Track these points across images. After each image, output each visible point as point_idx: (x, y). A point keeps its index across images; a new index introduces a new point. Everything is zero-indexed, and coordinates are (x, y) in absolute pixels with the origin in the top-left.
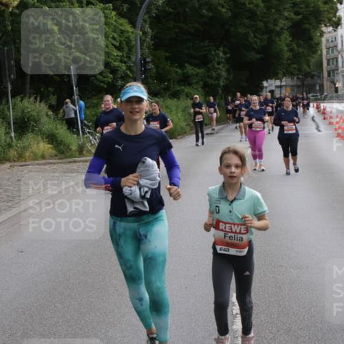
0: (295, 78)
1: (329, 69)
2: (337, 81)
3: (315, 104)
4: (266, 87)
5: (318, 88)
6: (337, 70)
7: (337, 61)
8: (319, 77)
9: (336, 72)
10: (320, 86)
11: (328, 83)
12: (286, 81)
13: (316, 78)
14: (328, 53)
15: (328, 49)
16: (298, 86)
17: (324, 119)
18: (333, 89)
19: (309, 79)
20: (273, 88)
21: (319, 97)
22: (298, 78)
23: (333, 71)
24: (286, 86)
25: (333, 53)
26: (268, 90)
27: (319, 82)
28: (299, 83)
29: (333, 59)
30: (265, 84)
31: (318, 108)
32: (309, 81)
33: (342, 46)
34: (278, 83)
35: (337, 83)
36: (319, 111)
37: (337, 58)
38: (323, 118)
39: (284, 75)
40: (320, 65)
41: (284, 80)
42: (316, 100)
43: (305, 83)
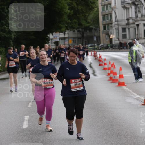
0: (76, 31)
1: (104, 24)
2: (111, 33)
3: (93, 53)
4: (52, 39)
5: (95, 39)
6: (111, 24)
7: (111, 16)
8: (96, 30)
9: (110, 25)
10: (97, 38)
11: (104, 35)
12: (68, 34)
13: (93, 31)
14: (103, 10)
15: (103, 6)
16: (79, 38)
17: (100, 65)
18: (108, 40)
19: (88, 31)
20: (58, 40)
21: (96, 47)
22: (78, 31)
23: (108, 25)
24: (68, 38)
25: (107, 9)
26: (53, 41)
27: (96, 34)
28: (80, 35)
29: (108, 15)
30: (51, 36)
31: (95, 56)
32: (87, 34)
33: (115, 4)
34: (62, 35)
35: (111, 35)
36: (96, 59)
37: (111, 14)
38: (98, 64)
39: (67, 28)
40: (96, 20)
41: (66, 33)
42: (94, 49)
43: (85, 35)
